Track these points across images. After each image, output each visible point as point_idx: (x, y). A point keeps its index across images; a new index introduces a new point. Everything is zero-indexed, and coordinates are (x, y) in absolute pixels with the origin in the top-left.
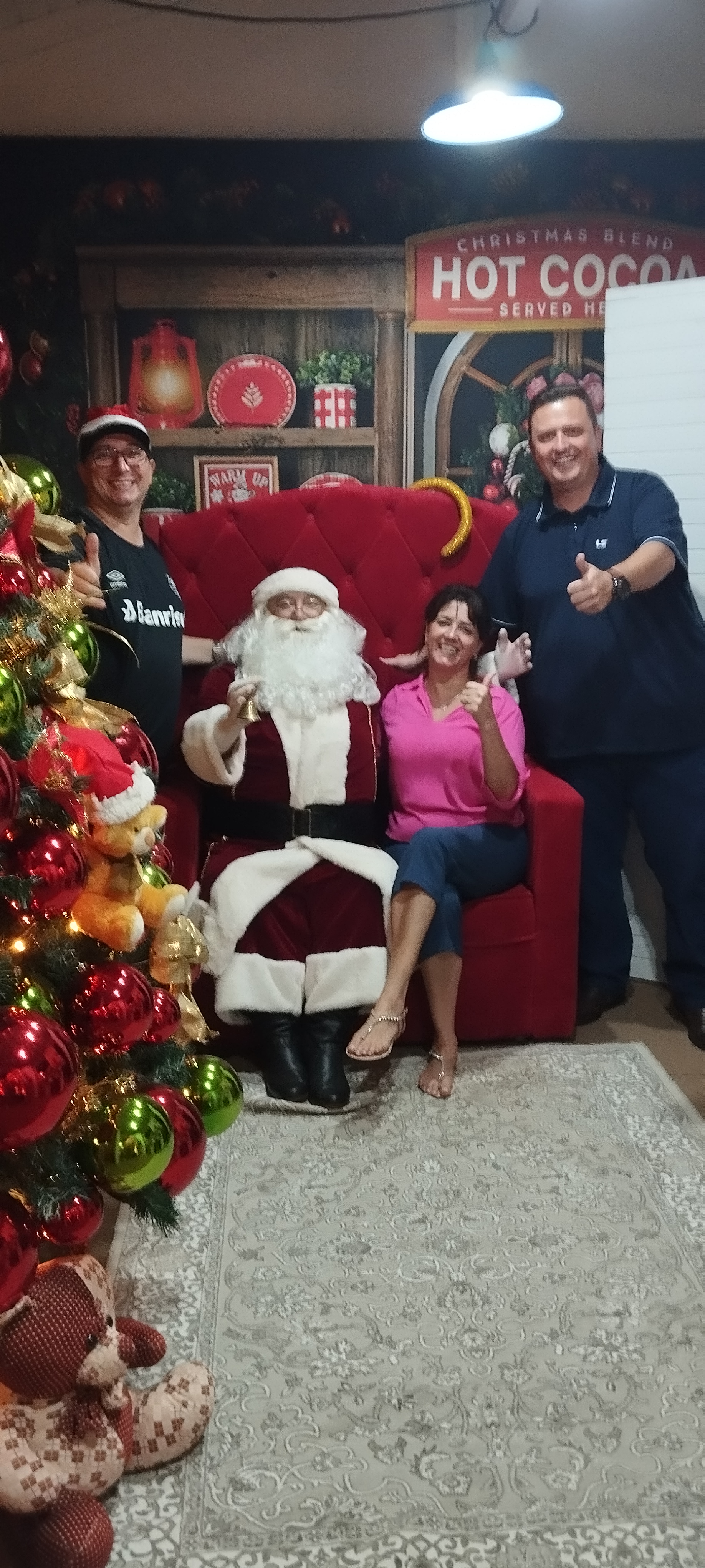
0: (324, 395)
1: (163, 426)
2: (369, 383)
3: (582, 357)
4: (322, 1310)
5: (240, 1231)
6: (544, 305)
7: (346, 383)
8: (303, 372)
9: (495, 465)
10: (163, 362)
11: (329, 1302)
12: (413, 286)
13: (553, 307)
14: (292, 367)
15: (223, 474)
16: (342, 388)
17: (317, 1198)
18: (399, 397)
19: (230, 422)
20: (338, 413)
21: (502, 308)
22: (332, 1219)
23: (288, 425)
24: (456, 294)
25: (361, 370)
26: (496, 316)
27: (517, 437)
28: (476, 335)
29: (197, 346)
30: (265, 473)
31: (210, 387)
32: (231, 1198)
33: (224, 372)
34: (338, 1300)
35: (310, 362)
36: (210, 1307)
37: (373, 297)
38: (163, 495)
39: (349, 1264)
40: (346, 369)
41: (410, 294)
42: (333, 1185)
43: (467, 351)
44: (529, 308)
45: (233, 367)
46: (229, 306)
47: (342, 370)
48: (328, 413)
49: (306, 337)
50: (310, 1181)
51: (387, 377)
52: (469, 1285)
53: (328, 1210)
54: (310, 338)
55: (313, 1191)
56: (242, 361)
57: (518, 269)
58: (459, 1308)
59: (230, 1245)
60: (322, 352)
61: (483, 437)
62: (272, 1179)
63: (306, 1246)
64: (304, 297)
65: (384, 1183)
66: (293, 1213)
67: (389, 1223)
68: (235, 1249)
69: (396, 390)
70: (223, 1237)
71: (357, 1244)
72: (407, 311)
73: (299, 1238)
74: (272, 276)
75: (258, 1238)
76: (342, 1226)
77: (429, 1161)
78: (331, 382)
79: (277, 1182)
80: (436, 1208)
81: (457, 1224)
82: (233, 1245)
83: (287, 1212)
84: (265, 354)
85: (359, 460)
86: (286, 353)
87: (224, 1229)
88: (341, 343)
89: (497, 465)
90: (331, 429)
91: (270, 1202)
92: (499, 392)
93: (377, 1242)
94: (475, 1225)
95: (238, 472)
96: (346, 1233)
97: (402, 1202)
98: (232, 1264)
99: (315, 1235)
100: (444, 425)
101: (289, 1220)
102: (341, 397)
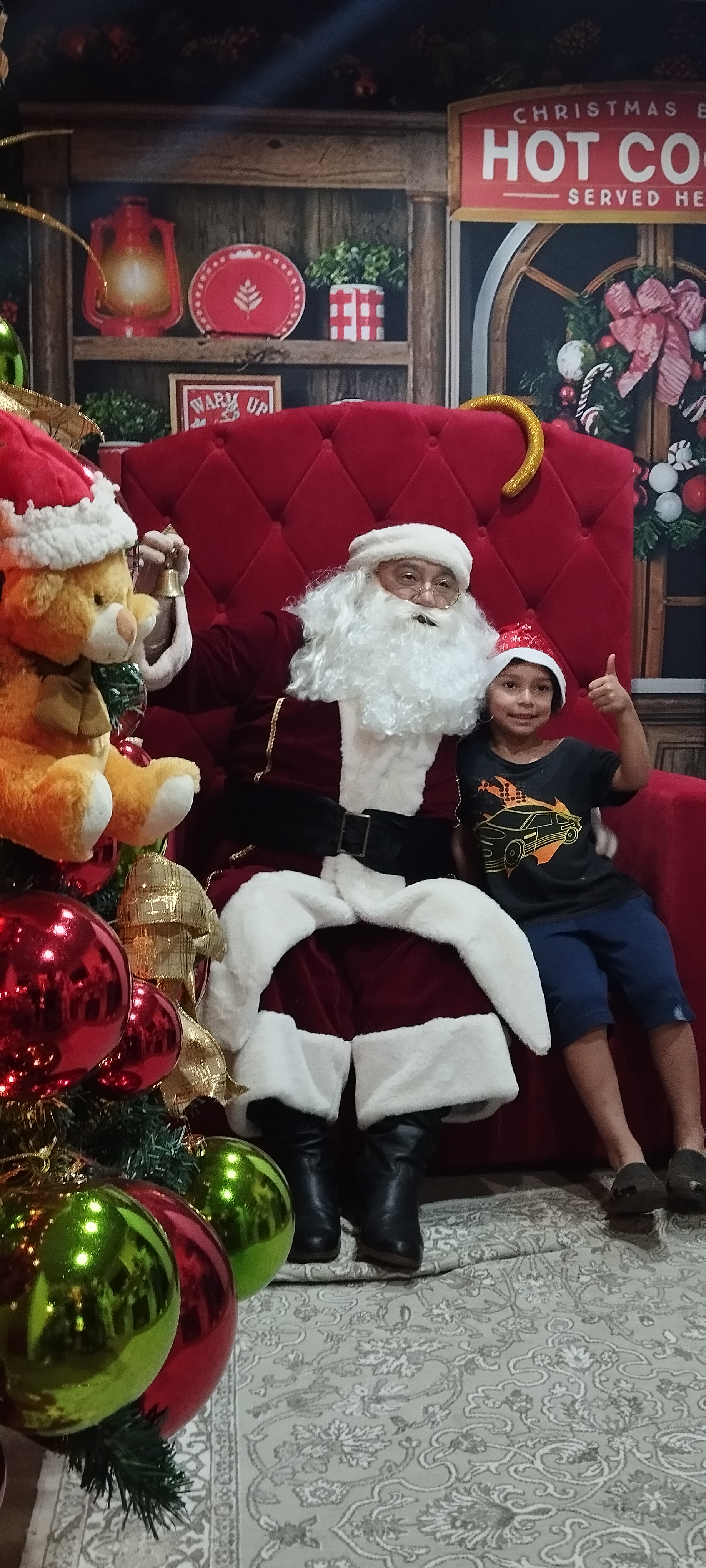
0: (342, 299)
1: (129, 333)
2: (400, 284)
3: (674, 259)
5: (266, 1486)
6: (625, 192)
7: (371, 283)
8: (315, 268)
9: (564, 393)
10: (130, 250)
12: (457, 162)
13: (636, 194)
14: (300, 261)
15: (208, 397)
16: (365, 289)
17: (394, 1419)
18: (441, 301)
19: (219, 330)
20: (360, 321)
21: (571, 193)
22: (430, 1460)
23: (294, 336)
24: (512, 174)
25: (392, 266)
26: (563, 204)
27: (593, 357)
28: (538, 225)
29: (176, 233)
30: (263, 397)
31: (192, 285)
32: (244, 1423)
33: (210, 265)
35: (324, 256)
37: (405, 174)
38: (128, 424)
39: (478, 1553)
40: (370, 266)
41: (453, 173)
42: (418, 1395)
43: (527, 248)
44: (606, 196)
45: (223, 260)
46: (218, 181)
47: (367, 268)
48: (346, 321)
49: (319, 222)
50: (376, 1389)
51: (425, 277)
53: (419, 1443)
54: (324, 224)
55: (387, 1407)
56: (235, 252)
57: (591, 146)
59: (251, 1514)
60: (339, 243)
61: (549, 357)
62: (310, 1387)
63: (394, 1516)
64: (316, 172)
65: (503, 1387)
66: (358, 1450)
67: (532, 1463)
68: (262, 1522)
69: (437, 292)
70: (237, 1499)
71: (487, 1509)
72: (449, 194)
73: (376, 1498)
74: (275, 145)
75: (302, 1502)
76: (450, 1473)
77: (569, 1348)
78: (351, 281)
79: (321, 1392)
80: (607, 1432)
81: (654, 1460)
82: (257, 1517)
83: (347, 1449)
84: (264, 243)
85: (388, 383)
86: (292, 243)
87: (237, 1483)
88: (365, 230)
89: (568, 393)
90: (350, 342)
91: (311, 1427)
92: (570, 300)
93: (523, 1503)
94: (686, 1461)
95: (228, 395)
96: (461, 1487)
97: (544, 1423)
98: (259, 1554)
99: (404, 1491)
100: (498, 340)
101: (354, 1463)
102: (365, 301)
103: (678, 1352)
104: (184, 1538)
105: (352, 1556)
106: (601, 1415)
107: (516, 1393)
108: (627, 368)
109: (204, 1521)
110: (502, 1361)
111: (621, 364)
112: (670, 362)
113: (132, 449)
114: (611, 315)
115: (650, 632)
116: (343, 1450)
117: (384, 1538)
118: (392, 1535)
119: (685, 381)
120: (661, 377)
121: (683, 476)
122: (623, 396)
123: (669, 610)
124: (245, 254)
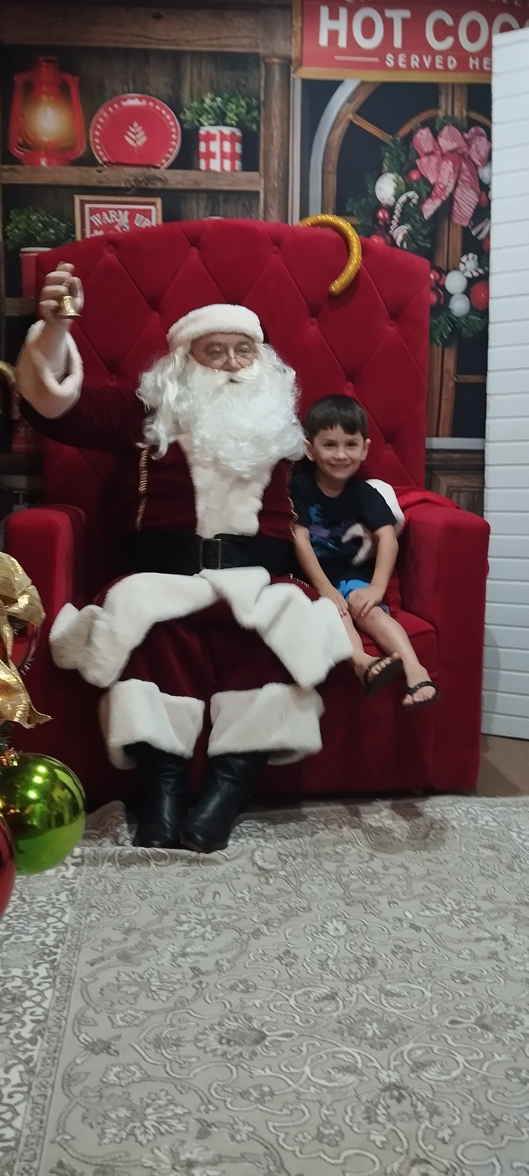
0: (210, 137)
1: (43, 163)
2: (254, 127)
3: (467, 111)
4: (199, 1132)
5: (90, 1013)
6: (430, 57)
7: (232, 126)
8: (188, 114)
9: (380, 214)
10: (44, 98)
11: (210, 1118)
12: (300, 33)
13: (438, 60)
14: (177, 108)
15: (104, 214)
16: (227, 130)
17: (193, 969)
18: (286, 141)
19: (113, 161)
20: (223, 155)
21: (388, 59)
22: (213, 998)
23: (171, 167)
24: (342, 42)
25: (247, 114)
26: (382, 66)
27: (403, 188)
28: (362, 84)
29: (80, 83)
30: (147, 214)
31: (92, 124)
32: (83, 970)
33: (107, 110)
34: (222, 1116)
35: (195, 103)
36: (36, 1125)
37: (259, 41)
38: (43, 234)
39: (235, 1062)
40: (231, 112)
41: (296, 40)
42: (213, 953)
43: (353, 99)
44: (415, 60)
45: (116, 106)
46: (113, 45)
47: (228, 113)
48: (212, 155)
49: (192, 77)
50: (184, 947)
51: (273, 122)
52: (405, 1089)
53: (208, 984)
54: (195, 80)
55: (189, 960)
56: (125, 100)
57: (404, 21)
58: (399, 1124)
59: (75, 1034)
60: (206, 93)
61: (369, 186)
62: (136, 946)
63: (178, 1034)
64: (189, 38)
65: (278, 949)
66: (163, 989)
67: (288, 1000)
68: (81, 1039)
69: (282, 135)
70: (66, 1022)
71: (247, 1031)
72: (293, 56)
73: (168, 1022)
74: (157, 17)
75: (113, 1023)
76: (226, 1007)
77: (332, 922)
78: (217, 124)
79: (143, 949)
80: (347, 981)
81: (378, 1001)
82: (78, 1033)
83: (153, 988)
84: (149, 94)
85: (244, 205)
86: (170, 94)
87: (69, 1011)
88: (227, 86)
89: (384, 215)
90: (216, 172)
91: (131, 974)
92: (386, 141)
93: (274, 1028)
94: (400, 1003)
95: (120, 212)
96: (231, 1016)
97: (303, 974)
98: (74, 1061)
99: (190, 1018)
100: (330, 172)
101: (156, 997)
102: (227, 140)
103: (413, 926)
104: (21, 1049)
105: (142, 1062)
106: (345, 969)
107: (287, 952)
108: (429, 195)
109: (39, 1038)
110: (281, 931)
111: (424, 194)
112: (462, 191)
113: (45, 253)
114: (417, 153)
115: (443, 400)
116: (151, 990)
117: (169, 1051)
118: (175, 1048)
119: (474, 207)
120: (455, 203)
121: (471, 282)
122: (426, 217)
123: (457, 385)
124: (133, 101)
